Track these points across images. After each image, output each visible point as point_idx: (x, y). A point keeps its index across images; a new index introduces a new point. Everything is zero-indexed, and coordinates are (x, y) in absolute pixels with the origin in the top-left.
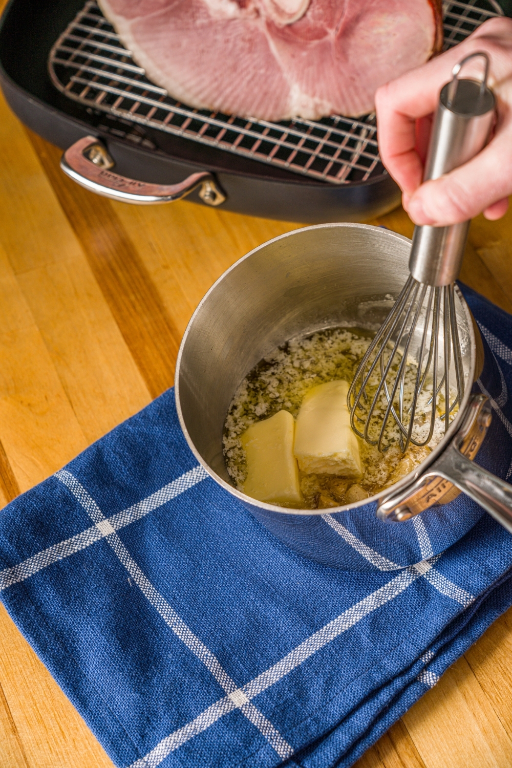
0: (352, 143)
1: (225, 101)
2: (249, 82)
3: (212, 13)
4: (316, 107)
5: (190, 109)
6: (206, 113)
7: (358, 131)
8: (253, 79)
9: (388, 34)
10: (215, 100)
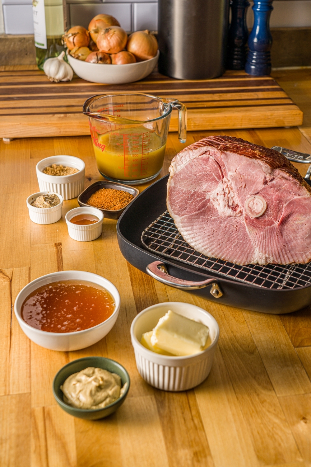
0: (283, 276)
1: (223, 255)
2: (235, 246)
3: (219, 213)
4: (266, 259)
5: (207, 257)
6: (214, 259)
7: (285, 272)
8: (236, 245)
9: (302, 224)
10: (218, 254)
